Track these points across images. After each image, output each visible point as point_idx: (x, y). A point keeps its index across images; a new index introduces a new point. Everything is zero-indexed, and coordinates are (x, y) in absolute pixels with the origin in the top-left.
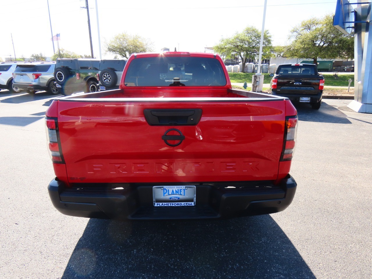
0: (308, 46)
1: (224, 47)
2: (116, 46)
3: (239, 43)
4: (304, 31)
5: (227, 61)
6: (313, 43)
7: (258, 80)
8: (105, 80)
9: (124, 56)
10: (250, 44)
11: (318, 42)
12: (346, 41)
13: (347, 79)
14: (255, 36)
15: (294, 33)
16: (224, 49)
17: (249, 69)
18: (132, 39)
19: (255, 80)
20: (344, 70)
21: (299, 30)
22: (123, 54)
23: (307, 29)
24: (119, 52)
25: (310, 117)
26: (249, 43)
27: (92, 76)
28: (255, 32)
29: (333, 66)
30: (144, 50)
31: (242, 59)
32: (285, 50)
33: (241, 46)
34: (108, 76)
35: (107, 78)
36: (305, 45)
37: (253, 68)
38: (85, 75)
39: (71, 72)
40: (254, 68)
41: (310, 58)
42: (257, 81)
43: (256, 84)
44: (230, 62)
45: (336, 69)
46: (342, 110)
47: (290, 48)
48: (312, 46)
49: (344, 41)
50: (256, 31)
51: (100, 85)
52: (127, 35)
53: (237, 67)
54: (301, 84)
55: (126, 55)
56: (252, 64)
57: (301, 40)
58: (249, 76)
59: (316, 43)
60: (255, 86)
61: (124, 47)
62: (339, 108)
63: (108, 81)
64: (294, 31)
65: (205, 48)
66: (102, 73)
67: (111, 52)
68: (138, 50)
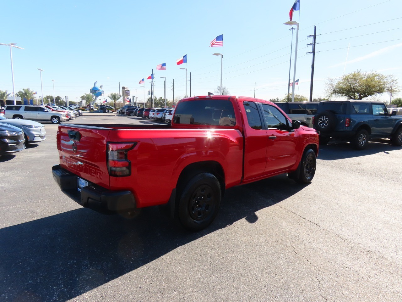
8: (321, 123)
18: (366, 78)
22: (352, 96)
30: (381, 90)
34: (325, 119)
55: (355, 97)
63: (324, 125)
68: (372, 90)
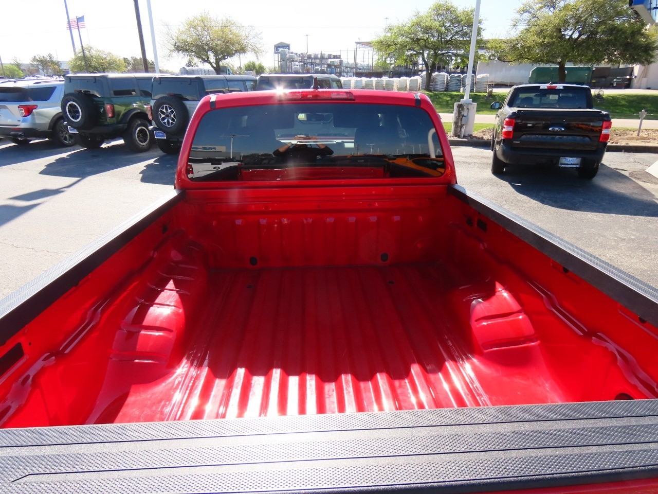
0: (551, 41)
1: (394, 42)
2: (189, 40)
3: (421, 35)
4: (543, 10)
5: (397, 69)
6: (559, 35)
7: (465, 113)
8: (164, 119)
9: (204, 61)
10: (441, 37)
11: (569, 33)
12: (621, 30)
13: (620, 102)
14: (451, 21)
15: (525, 14)
16: (392, 45)
17: (439, 83)
18: (220, 28)
19: (459, 112)
20: (613, 84)
21: (533, 9)
22: (204, 57)
23: (549, 6)
24: (196, 53)
25: (581, 200)
26: (440, 34)
27: (139, 109)
28: (451, 12)
29: (593, 78)
30: (243, 48)
31: (426, 63)
32: (506, 47)
33: (425, 41)
34: (169, 111)
35: (168, 116)
36: (545, 38)
37: (445, 81)
38: (124, 108)
39: (96, 101)
40: (447, 81)
41: (553, 63)
42: (463, 116)
43: (461, 120)
44: (403, 70)
45: (598, 82)
46: (639, 179)
47: (517, 44)
48: (557, 40)
49: (618, 31)
50: (454, 11)
51: (155, 129)
52: (210, 18)
53: (417, 80)
54: (563, 129)
55: (208, 58)
56: (444, 75)
57: (538, 29)
58: (439, 98)
59: (565, 33)
60: (460, 124)
61: (204, 42)
62: (631, 174)
63: (170, 121)
64: (525, 11)
65: (357, 43)
66: (159, 104)
67: (181, 52)
68: (232, 48)
